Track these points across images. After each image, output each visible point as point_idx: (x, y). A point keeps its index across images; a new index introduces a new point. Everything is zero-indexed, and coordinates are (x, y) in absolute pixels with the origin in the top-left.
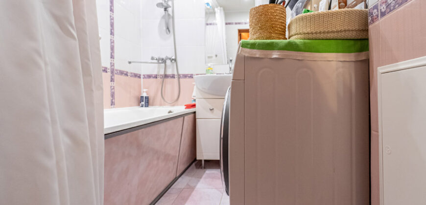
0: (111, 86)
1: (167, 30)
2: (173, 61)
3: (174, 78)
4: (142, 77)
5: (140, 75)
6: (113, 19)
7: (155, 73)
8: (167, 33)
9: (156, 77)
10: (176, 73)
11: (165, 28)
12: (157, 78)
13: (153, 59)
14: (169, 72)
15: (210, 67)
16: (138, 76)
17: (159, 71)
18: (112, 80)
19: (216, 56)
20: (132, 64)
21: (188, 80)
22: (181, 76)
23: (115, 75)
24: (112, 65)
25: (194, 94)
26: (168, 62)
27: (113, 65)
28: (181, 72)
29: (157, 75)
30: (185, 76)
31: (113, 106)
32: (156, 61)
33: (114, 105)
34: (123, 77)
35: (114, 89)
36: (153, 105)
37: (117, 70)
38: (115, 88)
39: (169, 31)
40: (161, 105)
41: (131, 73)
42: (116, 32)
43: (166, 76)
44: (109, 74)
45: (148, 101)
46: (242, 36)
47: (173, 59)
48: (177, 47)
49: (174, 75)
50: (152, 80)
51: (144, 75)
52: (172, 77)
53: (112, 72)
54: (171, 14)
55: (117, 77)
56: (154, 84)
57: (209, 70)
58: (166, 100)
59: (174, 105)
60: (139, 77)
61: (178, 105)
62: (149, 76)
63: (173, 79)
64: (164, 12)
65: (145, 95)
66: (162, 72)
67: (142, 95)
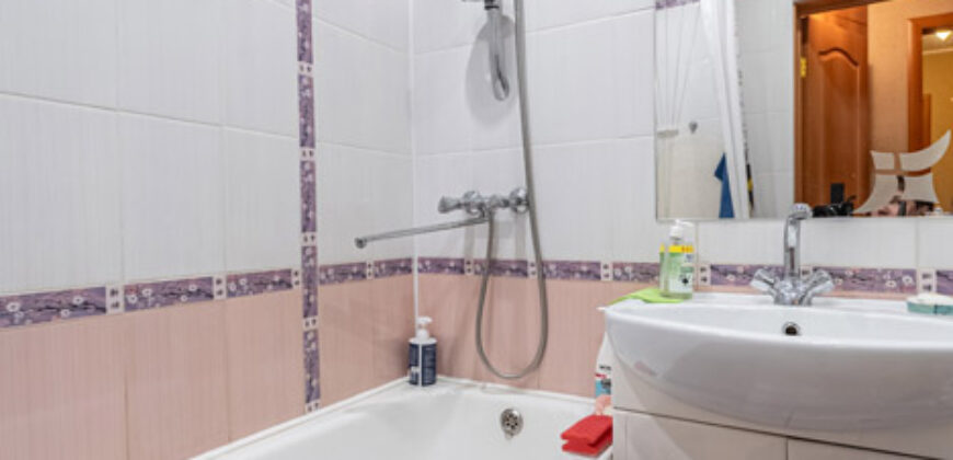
0: (306, 334)
1: (499, 83)
2: (522, 208)
3: (525, 274)
4: (416, 266)
5: (409, 261)
6: (310, 86)
7: (457, 252)
8: (498, 97)
9: (459, 267)
10: (530, 257)
11: (489, 77)
12: (462, 272)
13: (445, 207)
14: (507, 251)
15: (676, 240)
16: (400, 267)
17: (469, 247)
18: (309, 309)
19: (694, 127)
20: (369, 245)
21: (577, 286)
22: (552, 267)
23: (321, 289)
24: (309, 254)
25: (605, 355)
26: (503, 215)
27: (314, 255)
28: (549, 254)
29: (462, 261)
30: (568, 270)
31: (312, 403)
32: (458, 215)
33: (318, 396)
34: (350, 288)
35: (315, 339)
36: (450, 374)
37: (325, 269)
38: (321, 336)
39: (505, 86)
40: (476, 377)
41: (378, 264)
42: (320, 129)
43: (493, 267)
44: (298, 290)
45: (434, 360)
46: (811, 28)
47: (519, 201)
48: (534, 148)
49: (524, 263)
50: (446, 279)
51: (422, 260)
52: (518, 270)
53: (309, 281)
54: (512, 17)
55: (326, 294)
56: (455, 293)
57: (673, 255)
58: (494, 363)
59: (523, 386)
60: (408, 270)
61: (539, 387)
62: (439, 265)
63: (518, 281)
64: (485, 12)
65: (422, 338)
66: (480, 252)
67: (413, 341)
